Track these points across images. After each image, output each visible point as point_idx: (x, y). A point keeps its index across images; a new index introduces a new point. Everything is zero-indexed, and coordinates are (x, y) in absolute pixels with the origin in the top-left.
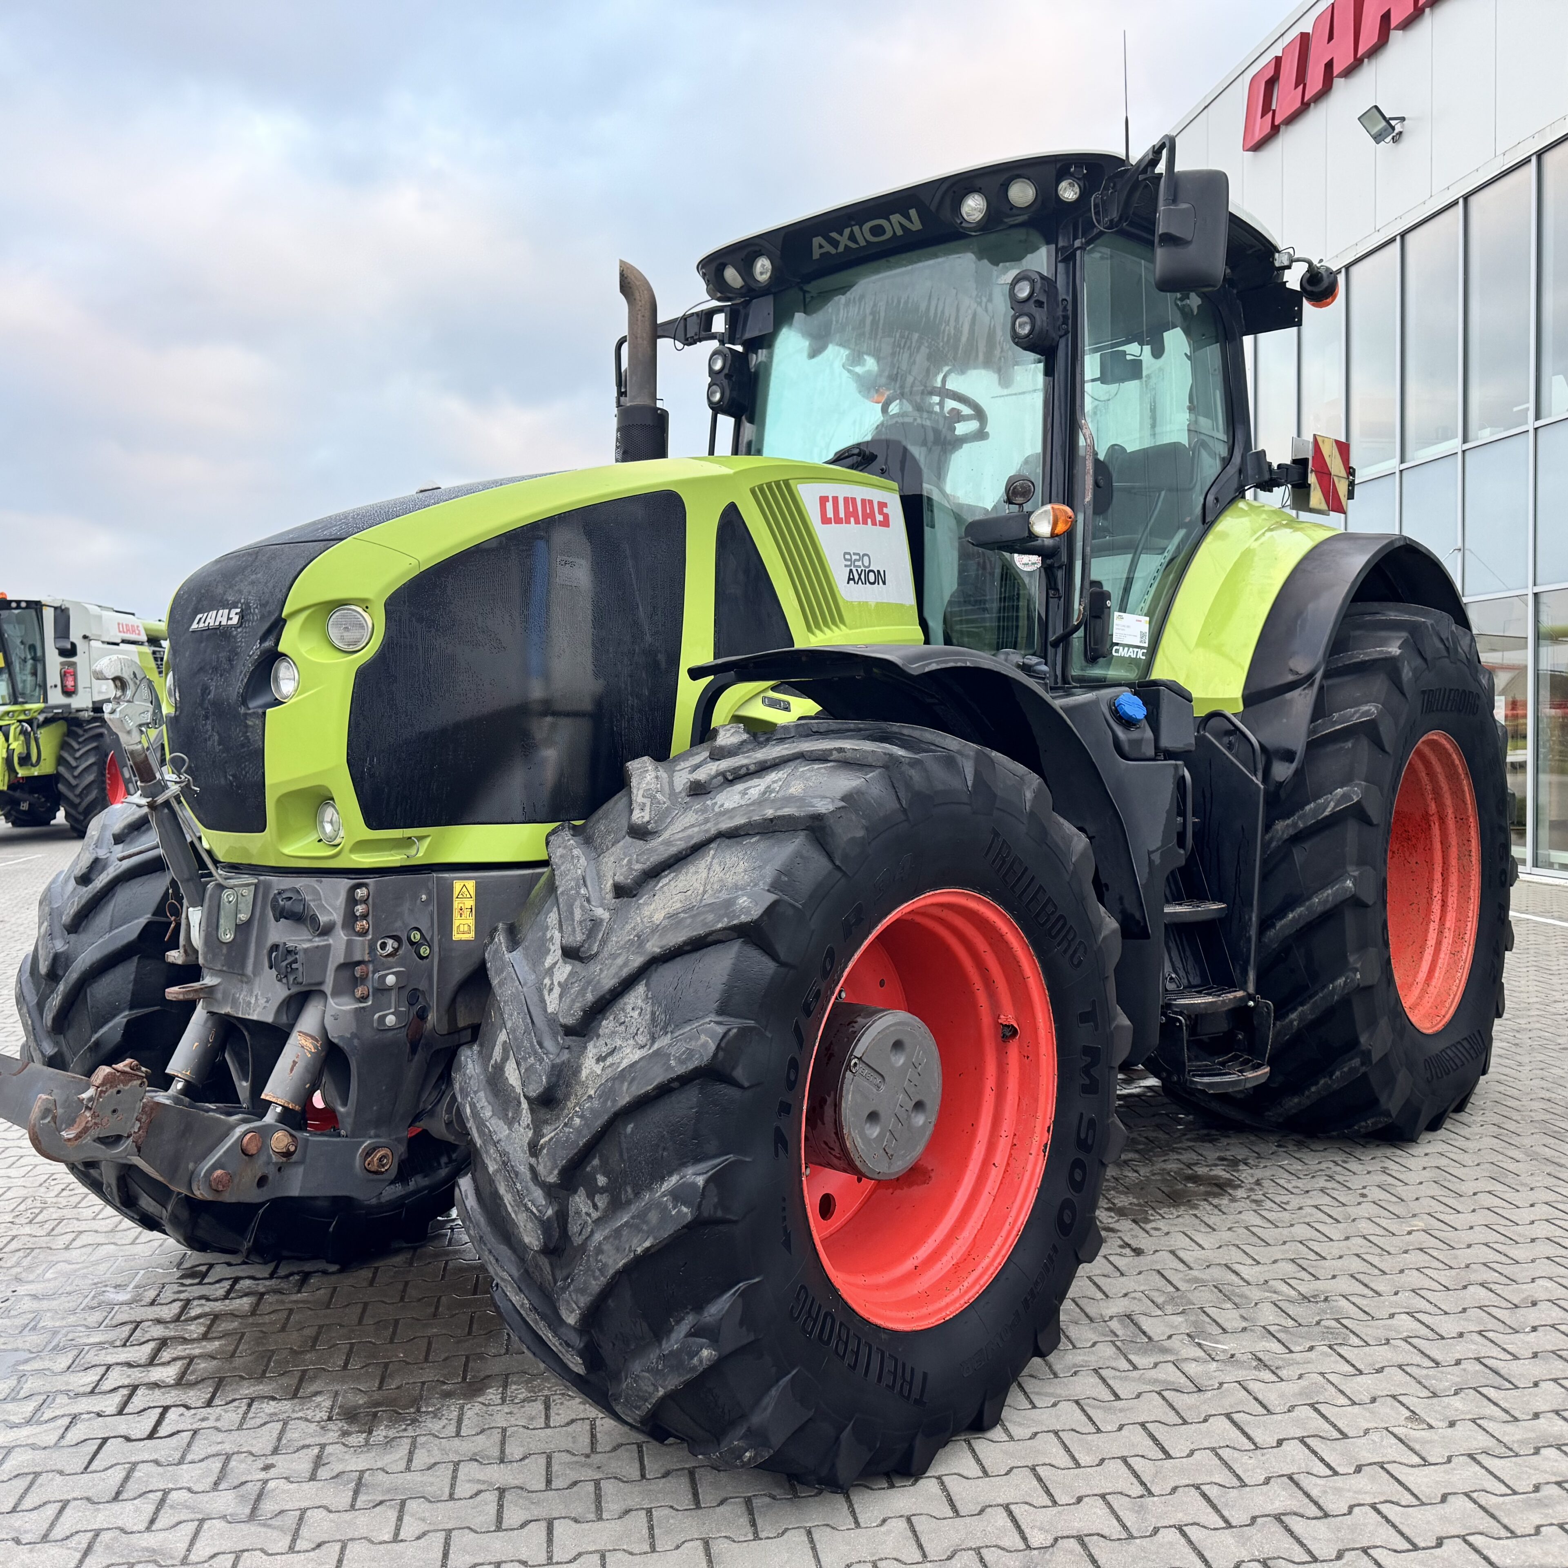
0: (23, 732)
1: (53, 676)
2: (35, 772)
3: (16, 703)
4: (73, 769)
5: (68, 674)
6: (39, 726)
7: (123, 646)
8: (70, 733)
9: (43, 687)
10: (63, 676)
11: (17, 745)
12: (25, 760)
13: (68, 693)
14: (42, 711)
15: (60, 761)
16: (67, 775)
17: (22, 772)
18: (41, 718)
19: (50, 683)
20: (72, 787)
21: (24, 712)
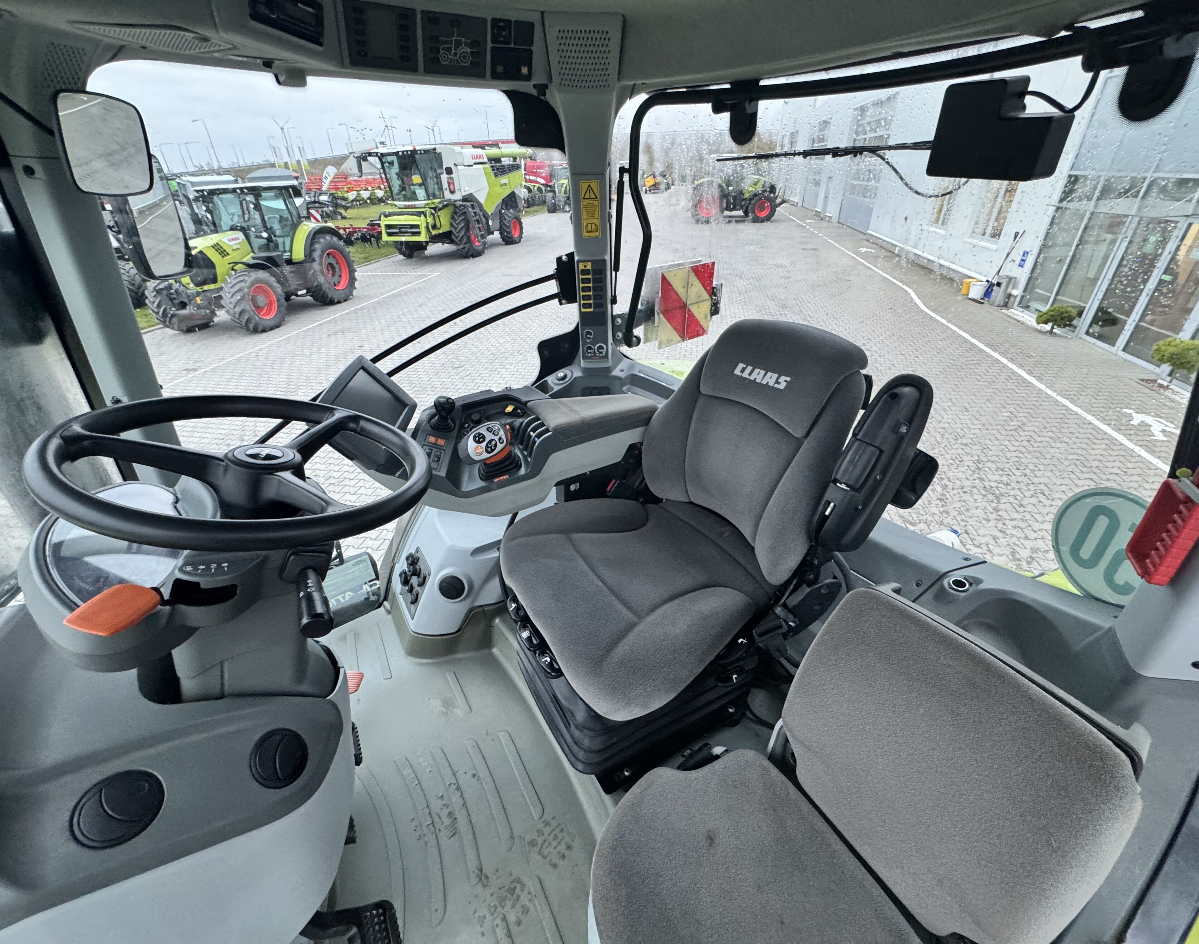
0: (432, 214)
1: (445, 185)
2: (441, 231)
3: (429, 199)
4: (456, 229)
5: (450, 183)
6: (440, 209)
7: (475, 166)
8: (455, 213)
9: (441, 189)
10: (449, 183)
11: (430, 220)
12: (434, 227)
13: (452, 192)
14: (440, 203)
15: (452, 225)
16: (454, 231)
17: (434, 232)
18: (440, 206)
19: (444, 188)
20: (457, 237)
21: (433, 203)
